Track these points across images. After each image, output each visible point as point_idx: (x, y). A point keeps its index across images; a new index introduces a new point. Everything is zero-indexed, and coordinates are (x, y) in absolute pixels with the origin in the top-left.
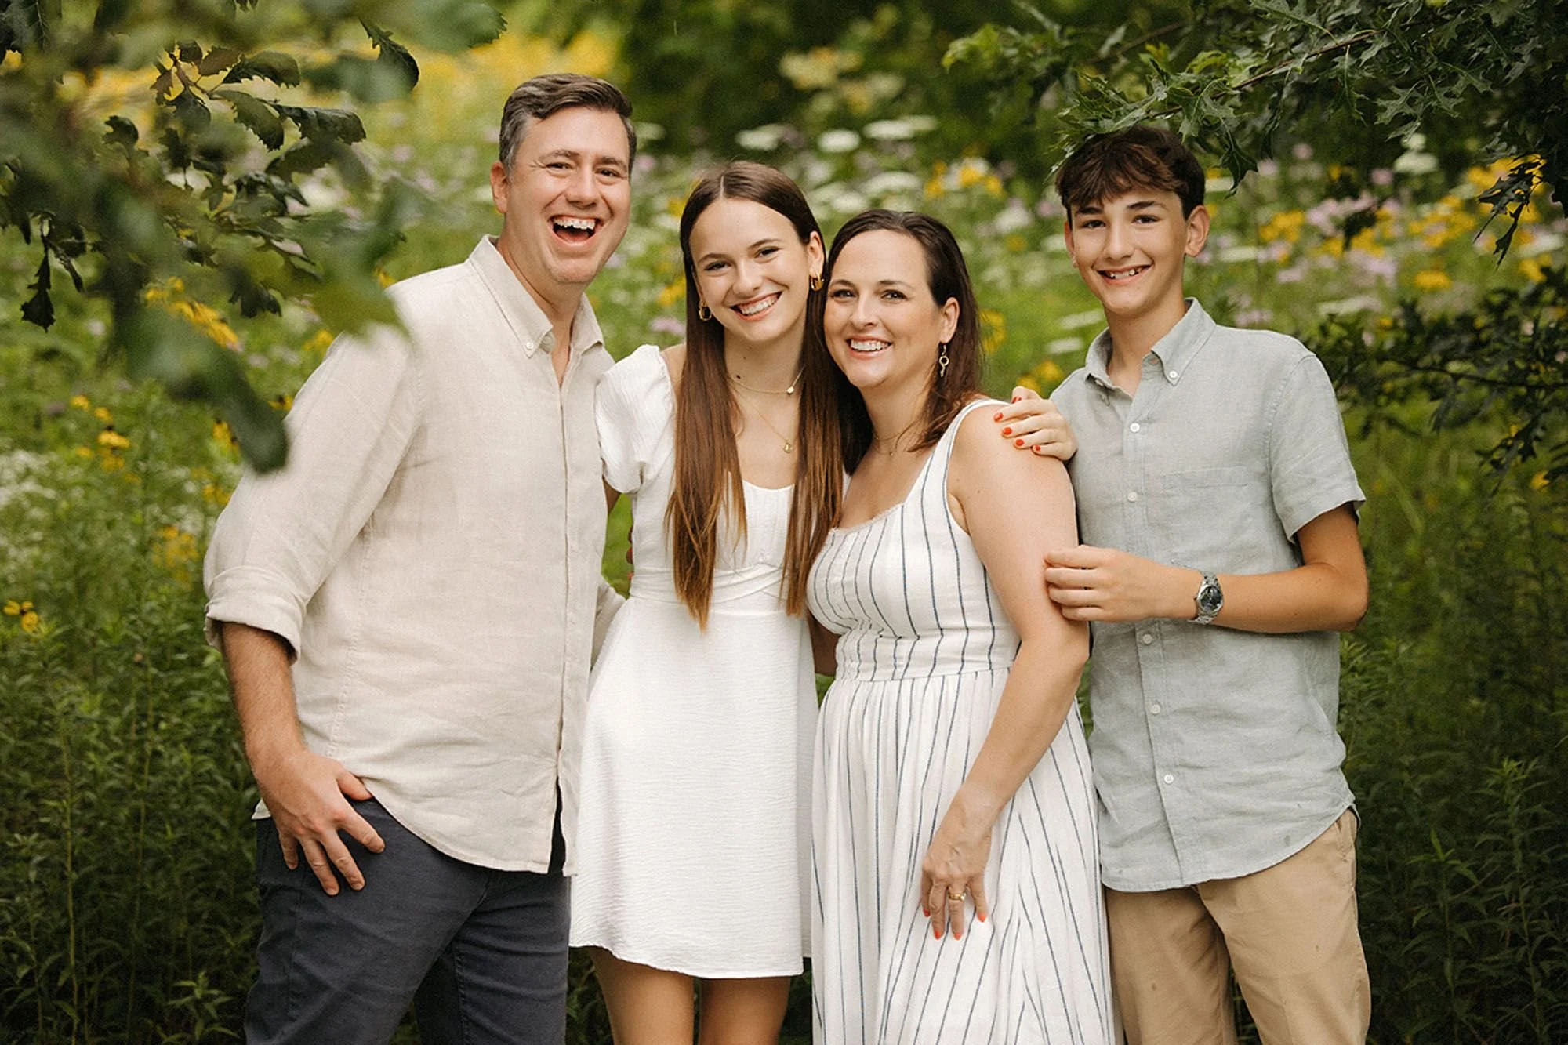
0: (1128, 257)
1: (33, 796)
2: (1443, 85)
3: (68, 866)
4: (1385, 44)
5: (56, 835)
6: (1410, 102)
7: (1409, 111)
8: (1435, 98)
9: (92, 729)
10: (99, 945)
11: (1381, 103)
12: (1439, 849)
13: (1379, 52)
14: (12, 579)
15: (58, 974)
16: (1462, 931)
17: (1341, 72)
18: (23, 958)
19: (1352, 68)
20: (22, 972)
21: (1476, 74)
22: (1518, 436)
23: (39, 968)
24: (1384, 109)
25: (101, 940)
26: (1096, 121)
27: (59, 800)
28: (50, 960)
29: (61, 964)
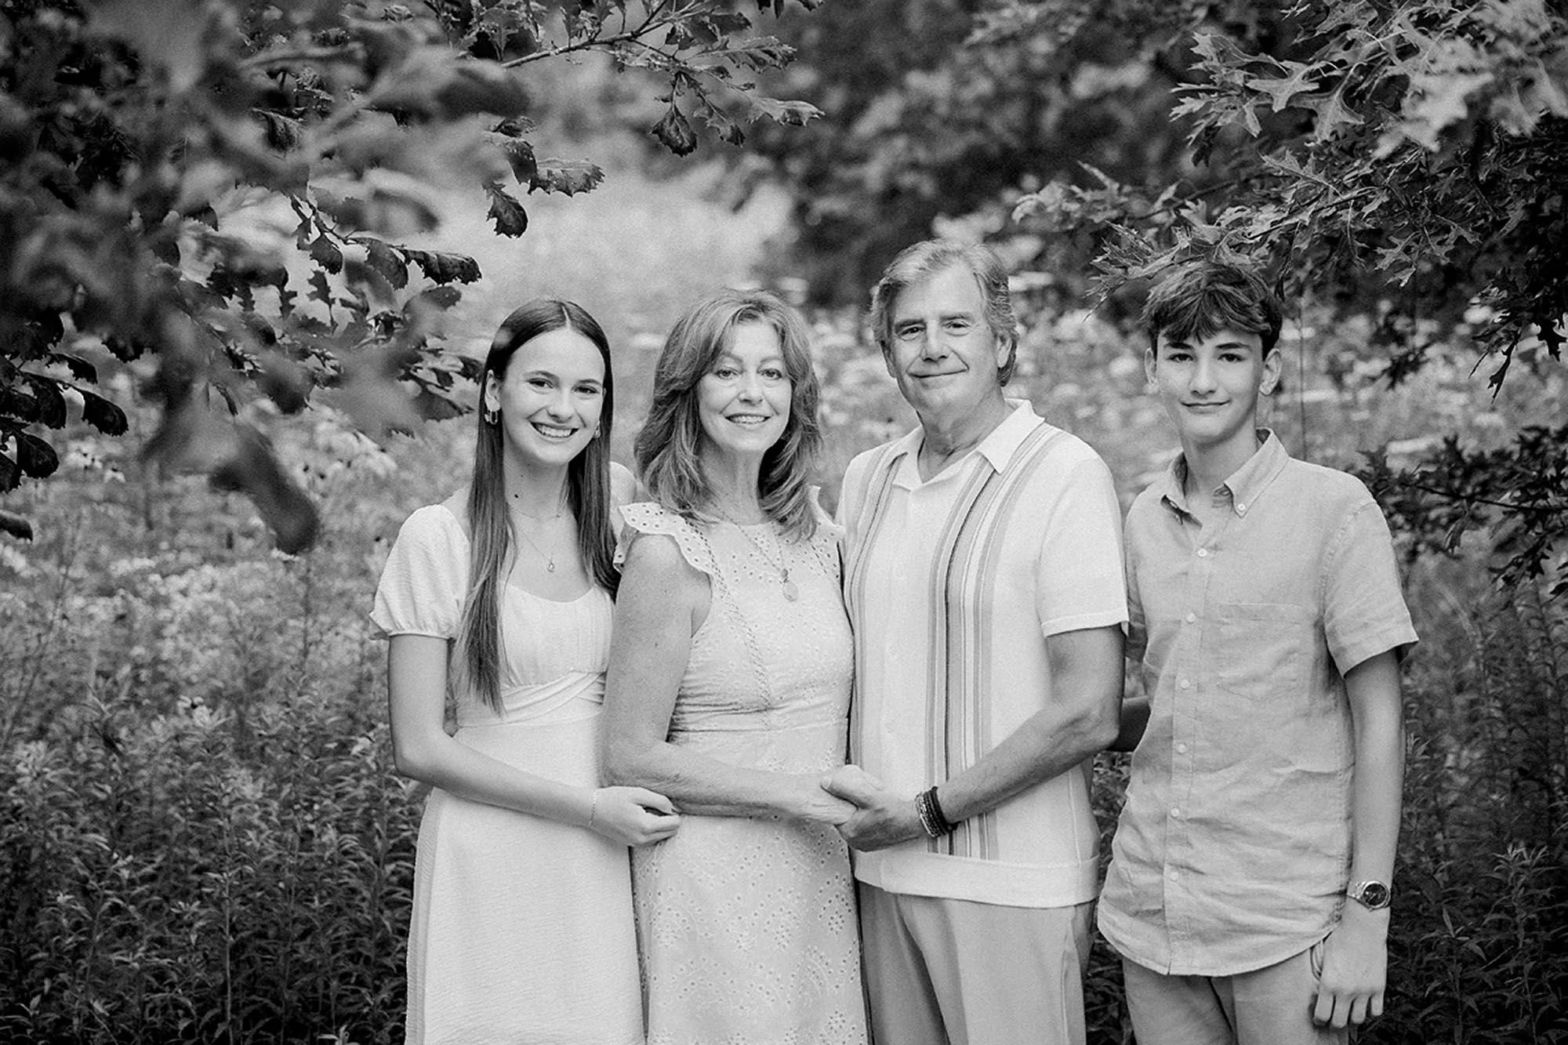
0: (1212, 392)
1: (201, 870)
2: (1436, 234)
3: (227, 931)
4: (1386, 199)
5: (218, 903)
6: (1407, 250)
7: (1405, 258)
8: (1428, 246)
9: (254, 811)
10: (254, 1002)
11: (1380, 251)
12: (1450, 926)
13: (1380, 207)
14: (194, 679)
15: (216, 1028)
16: (1471, 1002)
17: (1344, 223)
18: (188, 1014)
19: (1355, 221)
20: (183, 1025)
21: (1466, 227)
22: (1526, 555)
23: (199, 1021)
24: (1383, 256)
25: (254, 997)
26: (1125, 268)
27: (221, 872)
28: (210, 1014)
29: (221, 1018)
